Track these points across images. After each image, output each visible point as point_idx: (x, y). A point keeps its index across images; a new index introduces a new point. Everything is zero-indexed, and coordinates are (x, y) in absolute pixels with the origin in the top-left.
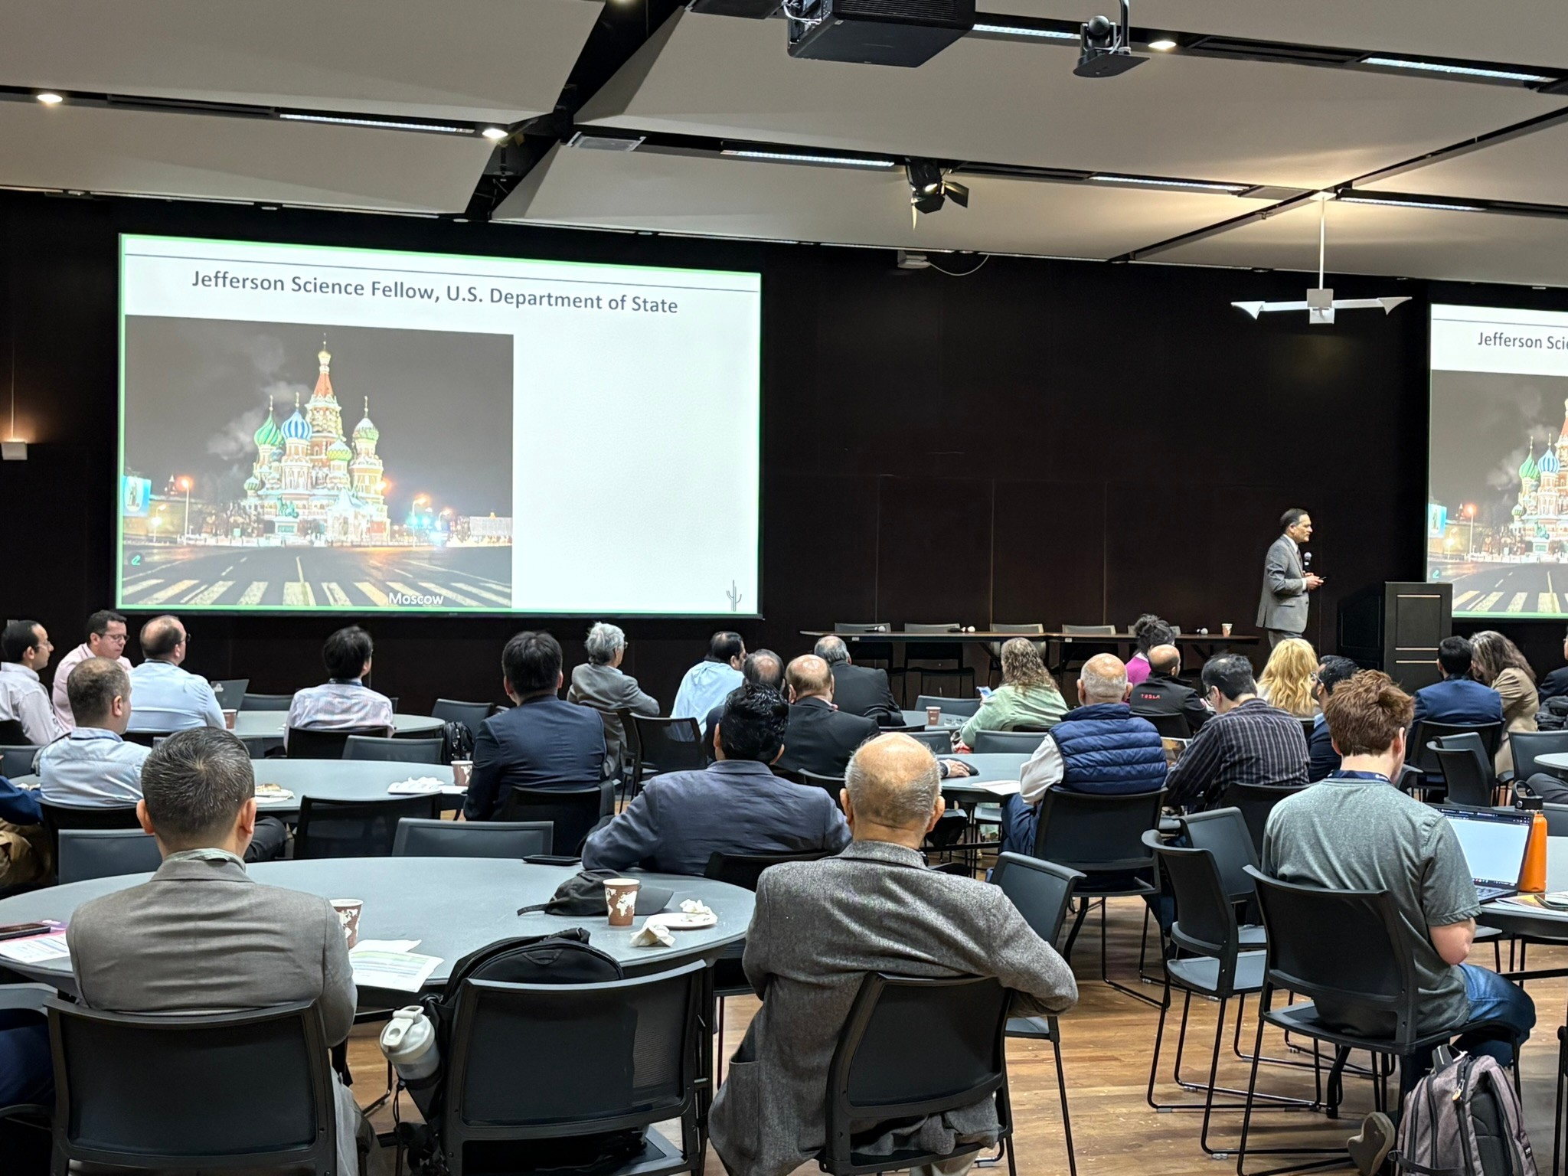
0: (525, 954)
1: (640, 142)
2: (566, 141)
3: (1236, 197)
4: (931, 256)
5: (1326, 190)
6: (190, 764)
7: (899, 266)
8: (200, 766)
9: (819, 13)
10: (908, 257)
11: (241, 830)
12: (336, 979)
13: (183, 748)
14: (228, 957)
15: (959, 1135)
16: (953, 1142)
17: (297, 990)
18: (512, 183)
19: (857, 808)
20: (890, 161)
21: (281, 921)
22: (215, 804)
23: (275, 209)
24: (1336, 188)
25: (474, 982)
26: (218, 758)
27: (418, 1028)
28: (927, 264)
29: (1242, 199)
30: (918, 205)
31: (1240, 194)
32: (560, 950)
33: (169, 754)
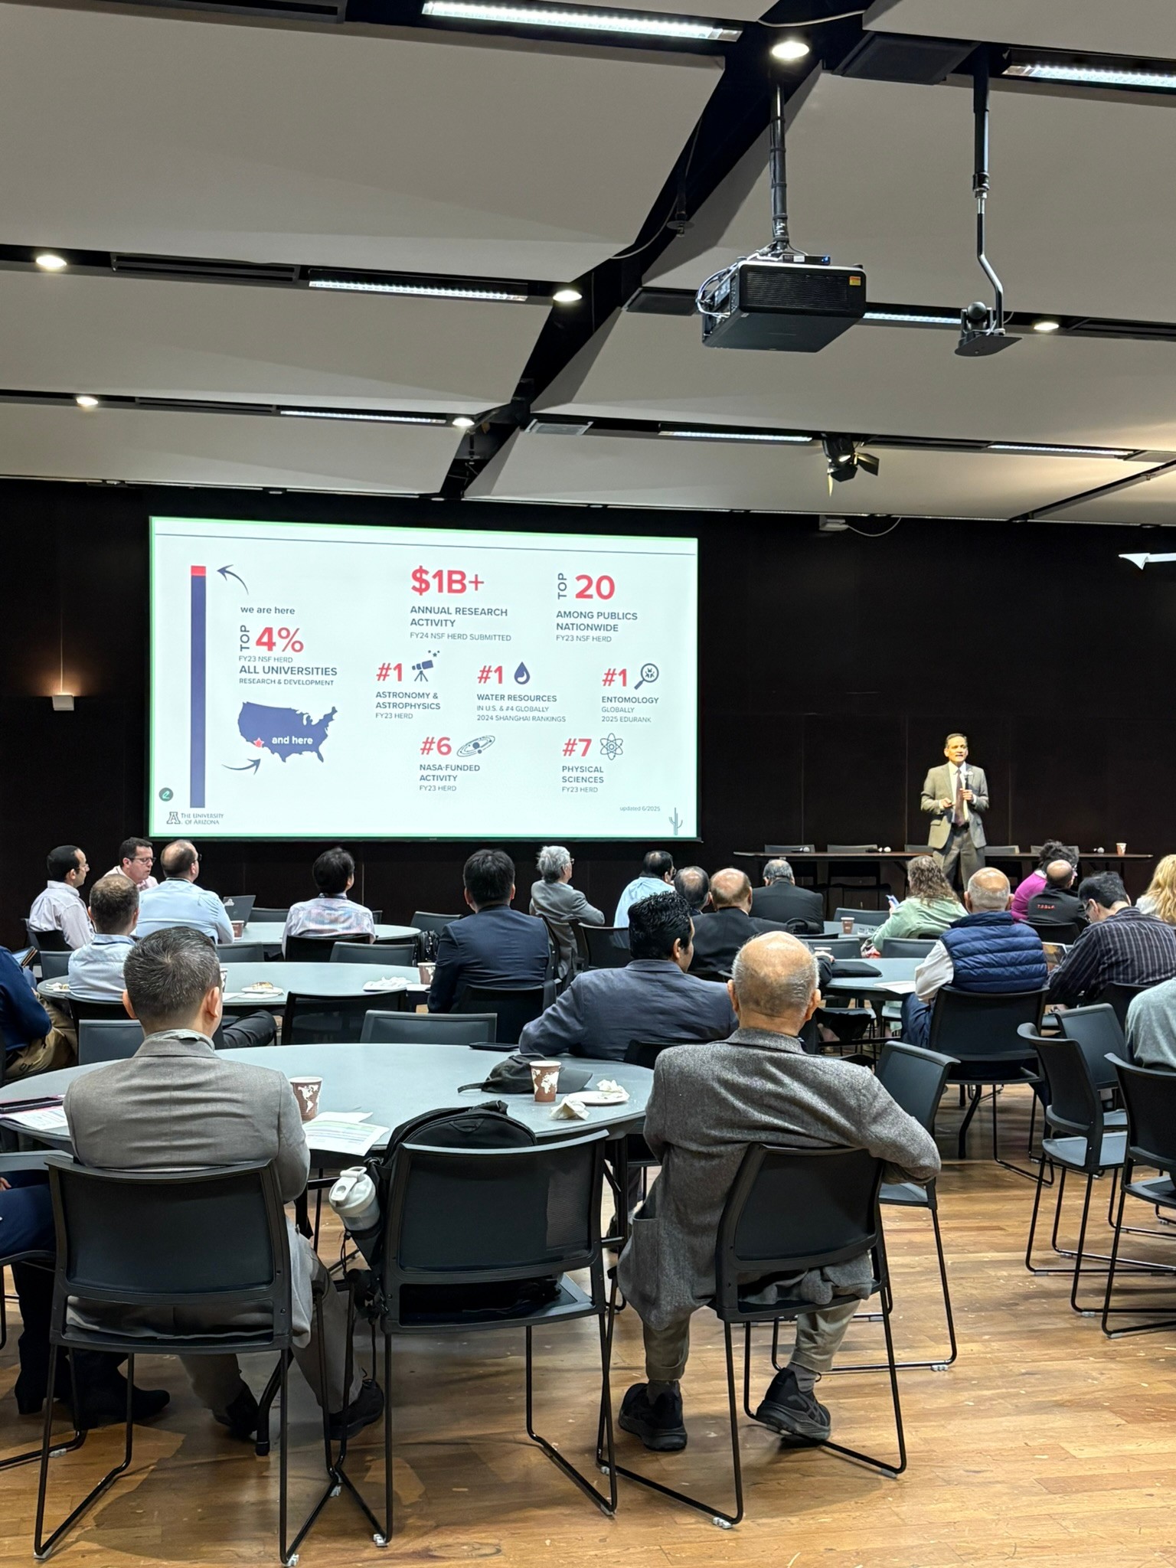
0: (452, 1123)
1: (588, 427)
2: (524, 428)
3: (1122, 460)
4: (849, 520)
6: (159, 958)
7: (821, 529)
8: (168, 960)
9: (729, 307)
10: (829, 520)
11: (208, 1015)
12: (291, 1141)
13: (154, 946)
14: (197, 1122)
15: (835, 1287)
16: (831, 1293)
17: (255, 1151)
18: (480, 465)
19: (741, 998)
20: (809, 437)
21: (243, 1091)
22: (181, 993)
23: (280, 493)
25: (408, 1146)
26: (185, 953)
27: (361, 1186)
28: (846, 527)
29: (1127, 462)
30: (833, 475)
31: (1125, 458)
32: (482, 1120)
33: (143, 951)
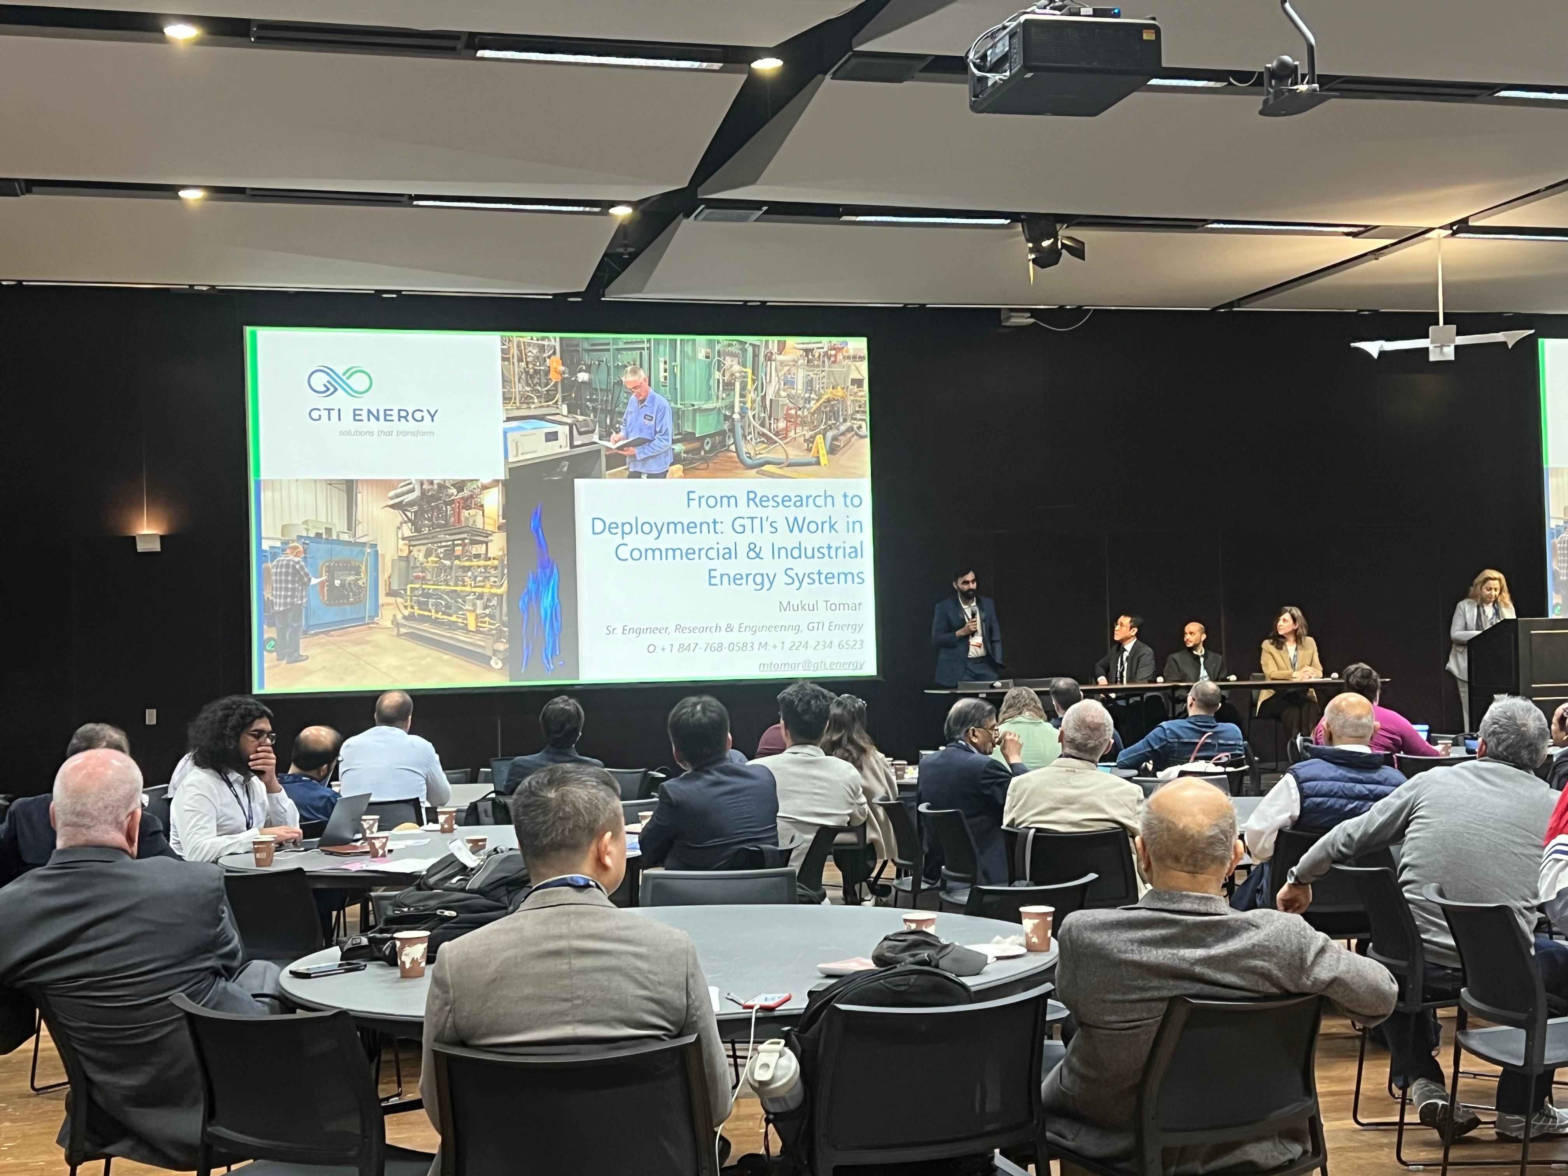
0: (882, 981)
1: (761, 212)
2: (688, 216)
3: (1350, 238)
4: (1036, 313)
5: (1440, 228)
6: (542, 792)
7: (1004, 324)
8: (551, 794)
9: (1007, 67)
10: (1013, 314)
18: (630, 258)
19: (1154, 856)
20: (1006, 219)
23: (395, 296)
24: (1452, 225)
25: (841, 1006)
27: (785, 1059)
28: (1032, 320)
29: (1356, 240)
30: (1034, 261)
31: (1354, 235)
32: (915, 976)
